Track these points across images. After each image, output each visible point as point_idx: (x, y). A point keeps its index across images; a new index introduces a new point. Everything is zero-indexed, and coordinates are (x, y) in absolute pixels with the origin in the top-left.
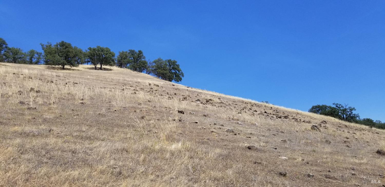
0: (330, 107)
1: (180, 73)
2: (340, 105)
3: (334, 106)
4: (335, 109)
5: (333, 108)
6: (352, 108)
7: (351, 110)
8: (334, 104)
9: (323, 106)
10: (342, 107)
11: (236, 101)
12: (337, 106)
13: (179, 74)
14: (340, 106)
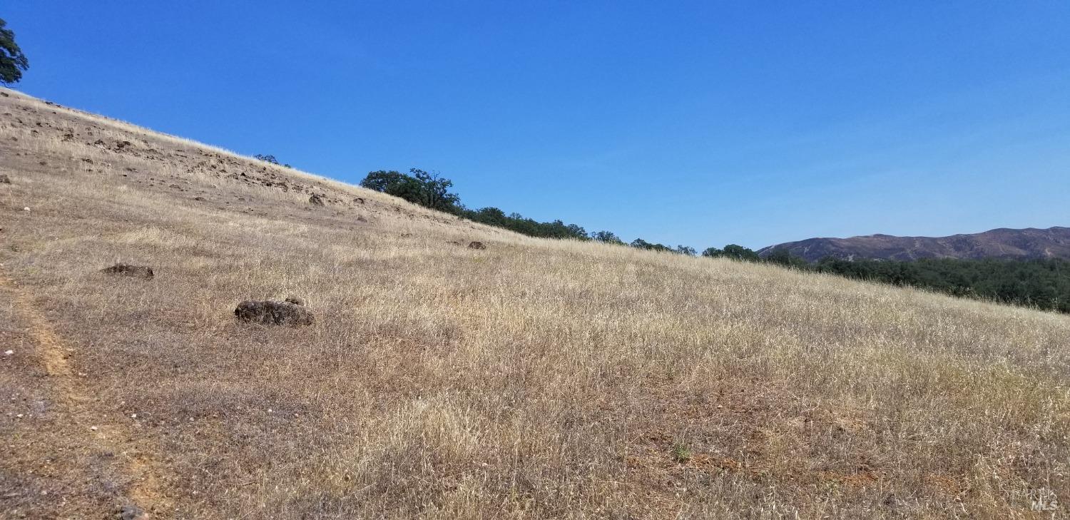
0: (405, 177)
1: (15, 57)
2: (425, 173)
3: (413, 175)
4: (414, 180)
5: (410, 178)
6: (447, 180)
7: (444, 185)
8: (412, 170)
9: (392, 173)
10: (428, 177)
11: (186, 148)
12: (418, 176)
13: (14, 60)
14: (425, 176)
